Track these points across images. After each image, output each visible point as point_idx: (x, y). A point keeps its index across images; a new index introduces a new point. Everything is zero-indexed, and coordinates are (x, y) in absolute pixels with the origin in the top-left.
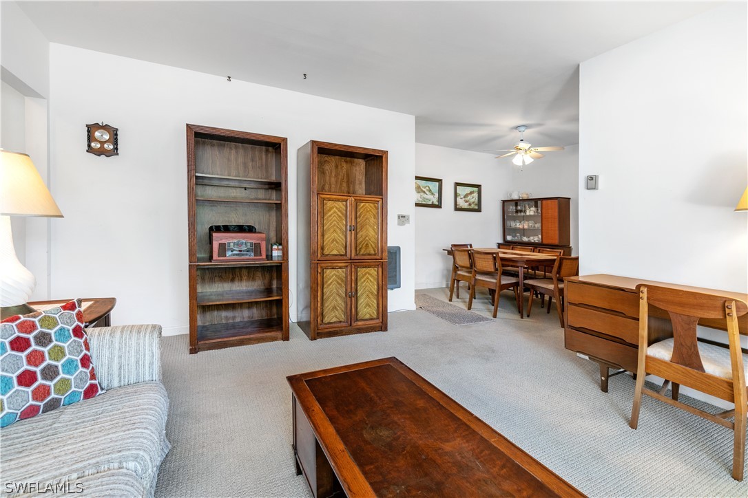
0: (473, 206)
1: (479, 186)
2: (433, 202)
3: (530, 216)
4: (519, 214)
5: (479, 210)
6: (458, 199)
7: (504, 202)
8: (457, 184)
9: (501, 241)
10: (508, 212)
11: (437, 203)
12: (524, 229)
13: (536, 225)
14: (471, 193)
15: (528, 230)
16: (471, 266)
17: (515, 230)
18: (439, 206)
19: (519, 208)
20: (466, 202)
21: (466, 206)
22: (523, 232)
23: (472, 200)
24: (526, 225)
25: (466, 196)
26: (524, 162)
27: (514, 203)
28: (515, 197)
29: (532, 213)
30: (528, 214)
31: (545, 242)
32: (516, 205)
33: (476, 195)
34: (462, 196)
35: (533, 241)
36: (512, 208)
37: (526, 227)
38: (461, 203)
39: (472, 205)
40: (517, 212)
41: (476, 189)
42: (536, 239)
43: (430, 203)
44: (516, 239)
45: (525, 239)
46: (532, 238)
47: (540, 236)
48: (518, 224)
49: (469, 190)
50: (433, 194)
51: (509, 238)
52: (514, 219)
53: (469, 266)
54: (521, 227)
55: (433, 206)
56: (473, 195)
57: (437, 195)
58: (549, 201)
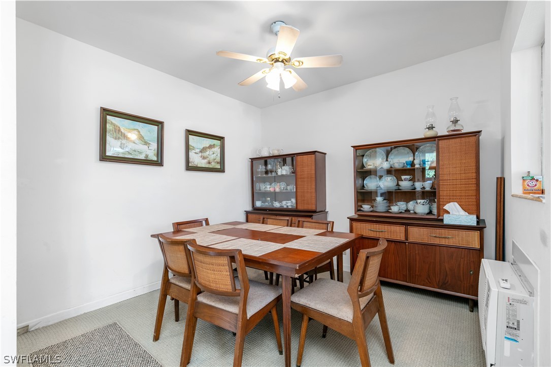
0: (214, 165)
1: (221, 139)
2: (147, 156)
3: (282, 175)
4: (270, 175)
5: (222, 170)
6: (191, 154)
7: (253, 160)
8: (189, 132)
9: (249, 208)
10: (257, 172)
11: (155, 158)
12: (275, 193)
13: (289, 188)
14: (211, 147)
15: (280, 193)
16: (190, 272)
17: (265, 194)
18: (159, 163)
19: (269, 167)
20: (204, 158)
21: (203, 163)
22: (275, 196)
23: (212, 157)
24: (278, 187)
25: (203, 150)
26: (282, 84)
27: (263, 161)
28: (265, 154)
29: (284, 173)
30: (279, 174)
31: (300, 208)
32: (266, 164)
33: (217, 150)
34: (198, 151)
35: (285, 207)
36: (261, 168)
37: (277, 190)
38: (196, 159)
39: (213, 163)
40: (267, 172)
41: (218, 142)
42: (290, 204)
43: (142, 157)
44: (267, 205)
45: (277, 205)
46: (284, 202)
47: (294, 200)
48: (268, 187)
49: (207, 142)
50: (146, 143)
51: (258, 204)
52: (264, 181)
53: (186, 271)
54: (272, 190)
55: (147, 162)
56: (213, 150)
57: (154, 146)
58: (305, 157)
